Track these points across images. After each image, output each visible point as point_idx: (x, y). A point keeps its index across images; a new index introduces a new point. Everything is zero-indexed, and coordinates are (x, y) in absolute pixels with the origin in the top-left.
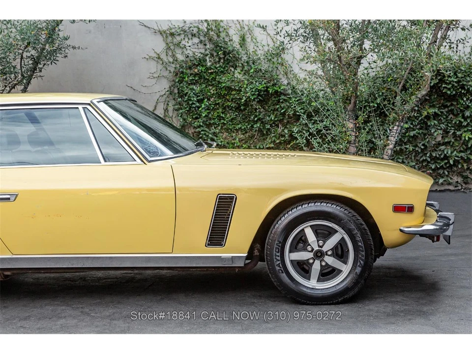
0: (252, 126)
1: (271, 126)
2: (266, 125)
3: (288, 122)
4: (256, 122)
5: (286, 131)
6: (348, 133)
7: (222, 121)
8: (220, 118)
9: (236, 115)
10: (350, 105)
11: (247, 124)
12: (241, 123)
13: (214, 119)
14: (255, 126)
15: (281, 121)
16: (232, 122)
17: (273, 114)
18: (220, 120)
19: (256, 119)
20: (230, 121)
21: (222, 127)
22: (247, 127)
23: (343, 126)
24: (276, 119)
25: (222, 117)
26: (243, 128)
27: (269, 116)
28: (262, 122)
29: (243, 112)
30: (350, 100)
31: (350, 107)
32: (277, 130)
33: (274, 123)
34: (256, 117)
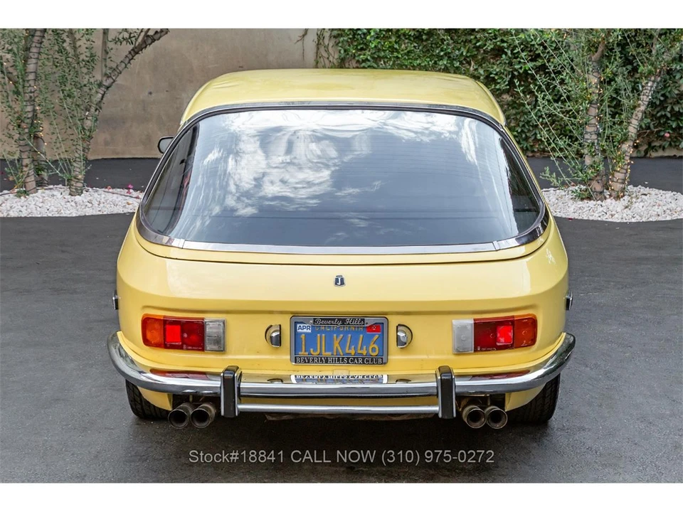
0: (435, 63)
1: (461, 63)
2: (455, 62)
3: (483, 58)
4: (441, 58)
5: (481, 71)
6: (590, 91)
7: (395, 54)
8: (393, 50)
9: (415, 47)
10: (596, 54)
11: (429, 59)
12: (420, 57)
13: (384, 51)
14: (441, 63)
15: (474, 57)
16: (408, 55)
17: (465, 47)
18: (392, 52)
19: (442, 53)
20: (405, 54)
21: (394, 61)
22: (429, 65)
23: (585, 80)
24: (468, 55)
25: (396, 49)
26: (423, 64)
27: (459, 50)
28: (449, 57)
29: (425, 43)
30: (597, 48)
31: (596, 56)
32: (468, 69)
33: (465, 59)
34: (442, 51)
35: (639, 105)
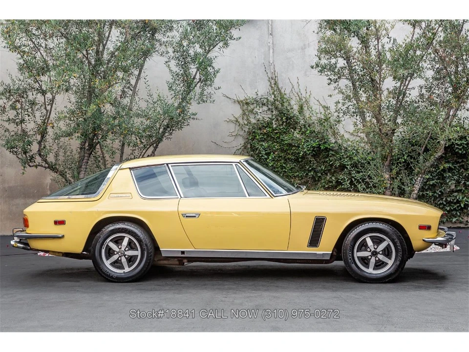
0: (307, 174)
1: (322, 174)
2: (318, 173)
3: (335, 171)
4: (310, 171)
5: (333, 178)
6: (385, 182)
7: (284, 170)
8: (282, 167)
9: (295, 165)
10: (387, 162)
11: (303, 172)
12: (298, 171)
13: (278, 168)
14: (310, 174)
15: (329, 170)
16: (291, 170)
17: (324, 165)
18: (282, 169)
19: (310, 169)
20: (290, 170)
21: (283, 174)
22: (303, 175)
23: (382, 176)
24: (326, 169)
25: (284, 167)
26: (300, 175)
27: (320, 167)
28: (315, 171)
29: (301, 163)
30: (387, 159)
31: (387, 163)
32: (326, 178)
33: (324, 172)
34: (310, 167)
35: (414, 190)
